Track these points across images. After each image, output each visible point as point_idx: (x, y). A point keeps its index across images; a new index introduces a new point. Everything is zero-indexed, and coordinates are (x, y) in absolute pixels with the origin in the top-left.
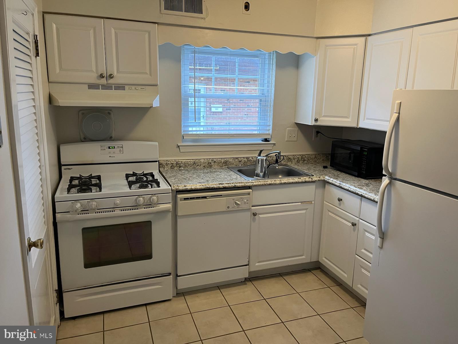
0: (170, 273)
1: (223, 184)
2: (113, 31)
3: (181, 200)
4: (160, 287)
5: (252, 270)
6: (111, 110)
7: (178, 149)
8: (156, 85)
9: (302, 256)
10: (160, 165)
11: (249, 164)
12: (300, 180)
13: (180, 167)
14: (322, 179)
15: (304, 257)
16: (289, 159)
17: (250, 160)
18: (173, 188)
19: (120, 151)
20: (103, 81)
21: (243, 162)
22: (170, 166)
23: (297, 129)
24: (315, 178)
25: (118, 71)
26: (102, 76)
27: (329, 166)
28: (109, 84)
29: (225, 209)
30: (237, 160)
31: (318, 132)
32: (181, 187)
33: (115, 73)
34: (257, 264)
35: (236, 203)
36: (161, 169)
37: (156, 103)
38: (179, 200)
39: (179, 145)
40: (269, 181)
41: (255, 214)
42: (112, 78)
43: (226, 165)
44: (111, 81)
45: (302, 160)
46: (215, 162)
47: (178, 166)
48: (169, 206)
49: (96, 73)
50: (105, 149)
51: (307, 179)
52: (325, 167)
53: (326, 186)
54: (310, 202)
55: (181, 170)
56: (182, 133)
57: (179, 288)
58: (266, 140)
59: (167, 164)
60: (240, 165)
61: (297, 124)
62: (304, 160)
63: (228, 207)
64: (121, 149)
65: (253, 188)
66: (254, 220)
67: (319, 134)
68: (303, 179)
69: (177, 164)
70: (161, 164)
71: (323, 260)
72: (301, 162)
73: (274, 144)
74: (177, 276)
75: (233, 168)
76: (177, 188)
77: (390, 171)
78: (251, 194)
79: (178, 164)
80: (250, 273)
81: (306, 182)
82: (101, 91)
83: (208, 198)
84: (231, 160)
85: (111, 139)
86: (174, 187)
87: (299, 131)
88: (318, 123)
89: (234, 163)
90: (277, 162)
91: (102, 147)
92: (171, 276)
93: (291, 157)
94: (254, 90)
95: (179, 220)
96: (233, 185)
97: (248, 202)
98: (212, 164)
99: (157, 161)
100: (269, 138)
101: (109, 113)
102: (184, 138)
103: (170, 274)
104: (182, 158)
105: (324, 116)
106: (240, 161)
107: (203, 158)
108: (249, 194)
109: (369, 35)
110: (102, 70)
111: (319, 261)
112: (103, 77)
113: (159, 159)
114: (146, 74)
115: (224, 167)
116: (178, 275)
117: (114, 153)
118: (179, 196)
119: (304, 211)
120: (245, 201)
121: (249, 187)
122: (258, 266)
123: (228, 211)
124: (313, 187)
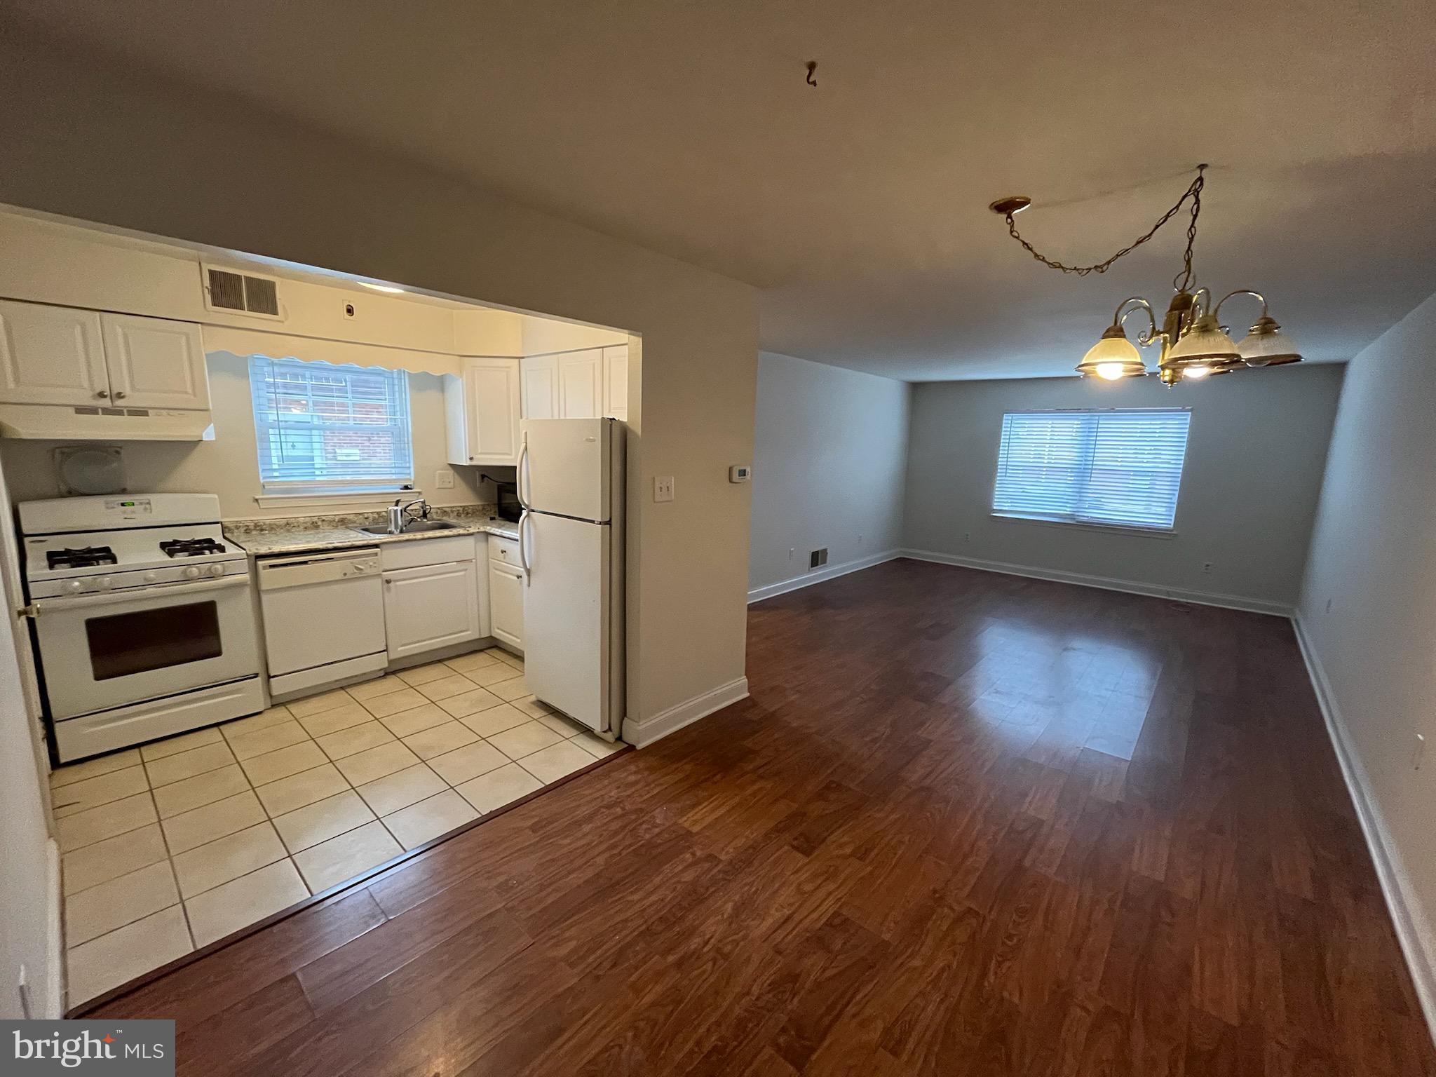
0: (258, 674)
1: (333, 543)
2: (119, 330)
3: (265, 568)
4: (240, 695)
5: (392, 657)
6: (121, 448)
7: (256, 504)
8: (207, 410)
9: (466, 631)
10: (225, 529)
11: (381, 520)
12: (451, 533)
13: (262, 530)
14: (483, 530)
15: (469, 632)
16: (445, 513)
17: (383, 516)
18: (248, 552)
19: (145, 509)
20: (106, 403)
21: (371, 519)
22: (243, 530)
23: (451, 472)
24: (472, 530)
25: (133, 387)
26: (101, 395)
27: (497, 517)
28: (115, 407)
29: (340, 577)
30: (361, 516)
31: (483, 476)
32: (264, 550)
33: (127, 390)
34: (400, 649)
35: (357, 568)
36: (227, 535)
37: (209, 435)
38: (260, 568)
39: (257, 497)
40: (406, 536)
41: (388, 582)
42: (123, 397)
43: (343, 523)
44: (119, 403)
45: (465, 512)
46: (323, 520)
47: (260, 528)
48: (246, 577)
49: (91, 390)
50: (114, 508)
51: (461, 531)
52: (492, 519)
53: (490, 539)
54: (470, 561)
55: (263, 534)
56: (262, 481)
57: (275, 693)
58: (406, 487)
59: (237, 528)
60: (367, 524)
61: (451, 465)
62: (468, 513)
63: (345, 574)
64: (147, 506)
65: (381, 546)
66: (389, 589)
67: (486, 479)
68: (455, 531)
69: (256, 526)
70: (227, 527)
71: (496, 632)
72: (463, 516)
73: (420, 493)
74: (269, 677)
75: (356, 527)
76: (256, 551)
77: (527, 503)
78: (379, 554)
79: (258, 526)
80: (390, 662)
81: (459, 535)
82: (100, 417)
83: (310, 562)
84: (351, 517)
85: (123, 491)
86: (250, 551)
87: (455, 474)
88: (474, 463)
89: (358, 522)
90: (425, 515)
91: (107, 504)
92: (259, 678)
93: (447, 509)
94: (381, 419)
95: (265, 598)
96: (350, 544)
97: (375, 565)
98: (320, 523)
99: (218, 523)
100: (410, 485)
101: (118, 452)
102: (266, 487)
103: (256, 676)
104: (264, 518)
105: (481, 453)
106: (366, 518)
107: (302, 515)
108: (376, 554)
109: (523, 358)
110: (102, 386)
111: (493, 635)
112: (105, 397)
113: (222, 520)
114: (186, 393)
115: (339, 527)
116: (272, 675)
117: (133, 512)
118: (261, 563)
119: (462, 573)
120: (371, 564)
121: (376, 546)
122: (399, 651)
123: (346, 579)
124: (471, 540)
